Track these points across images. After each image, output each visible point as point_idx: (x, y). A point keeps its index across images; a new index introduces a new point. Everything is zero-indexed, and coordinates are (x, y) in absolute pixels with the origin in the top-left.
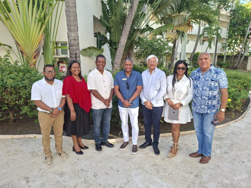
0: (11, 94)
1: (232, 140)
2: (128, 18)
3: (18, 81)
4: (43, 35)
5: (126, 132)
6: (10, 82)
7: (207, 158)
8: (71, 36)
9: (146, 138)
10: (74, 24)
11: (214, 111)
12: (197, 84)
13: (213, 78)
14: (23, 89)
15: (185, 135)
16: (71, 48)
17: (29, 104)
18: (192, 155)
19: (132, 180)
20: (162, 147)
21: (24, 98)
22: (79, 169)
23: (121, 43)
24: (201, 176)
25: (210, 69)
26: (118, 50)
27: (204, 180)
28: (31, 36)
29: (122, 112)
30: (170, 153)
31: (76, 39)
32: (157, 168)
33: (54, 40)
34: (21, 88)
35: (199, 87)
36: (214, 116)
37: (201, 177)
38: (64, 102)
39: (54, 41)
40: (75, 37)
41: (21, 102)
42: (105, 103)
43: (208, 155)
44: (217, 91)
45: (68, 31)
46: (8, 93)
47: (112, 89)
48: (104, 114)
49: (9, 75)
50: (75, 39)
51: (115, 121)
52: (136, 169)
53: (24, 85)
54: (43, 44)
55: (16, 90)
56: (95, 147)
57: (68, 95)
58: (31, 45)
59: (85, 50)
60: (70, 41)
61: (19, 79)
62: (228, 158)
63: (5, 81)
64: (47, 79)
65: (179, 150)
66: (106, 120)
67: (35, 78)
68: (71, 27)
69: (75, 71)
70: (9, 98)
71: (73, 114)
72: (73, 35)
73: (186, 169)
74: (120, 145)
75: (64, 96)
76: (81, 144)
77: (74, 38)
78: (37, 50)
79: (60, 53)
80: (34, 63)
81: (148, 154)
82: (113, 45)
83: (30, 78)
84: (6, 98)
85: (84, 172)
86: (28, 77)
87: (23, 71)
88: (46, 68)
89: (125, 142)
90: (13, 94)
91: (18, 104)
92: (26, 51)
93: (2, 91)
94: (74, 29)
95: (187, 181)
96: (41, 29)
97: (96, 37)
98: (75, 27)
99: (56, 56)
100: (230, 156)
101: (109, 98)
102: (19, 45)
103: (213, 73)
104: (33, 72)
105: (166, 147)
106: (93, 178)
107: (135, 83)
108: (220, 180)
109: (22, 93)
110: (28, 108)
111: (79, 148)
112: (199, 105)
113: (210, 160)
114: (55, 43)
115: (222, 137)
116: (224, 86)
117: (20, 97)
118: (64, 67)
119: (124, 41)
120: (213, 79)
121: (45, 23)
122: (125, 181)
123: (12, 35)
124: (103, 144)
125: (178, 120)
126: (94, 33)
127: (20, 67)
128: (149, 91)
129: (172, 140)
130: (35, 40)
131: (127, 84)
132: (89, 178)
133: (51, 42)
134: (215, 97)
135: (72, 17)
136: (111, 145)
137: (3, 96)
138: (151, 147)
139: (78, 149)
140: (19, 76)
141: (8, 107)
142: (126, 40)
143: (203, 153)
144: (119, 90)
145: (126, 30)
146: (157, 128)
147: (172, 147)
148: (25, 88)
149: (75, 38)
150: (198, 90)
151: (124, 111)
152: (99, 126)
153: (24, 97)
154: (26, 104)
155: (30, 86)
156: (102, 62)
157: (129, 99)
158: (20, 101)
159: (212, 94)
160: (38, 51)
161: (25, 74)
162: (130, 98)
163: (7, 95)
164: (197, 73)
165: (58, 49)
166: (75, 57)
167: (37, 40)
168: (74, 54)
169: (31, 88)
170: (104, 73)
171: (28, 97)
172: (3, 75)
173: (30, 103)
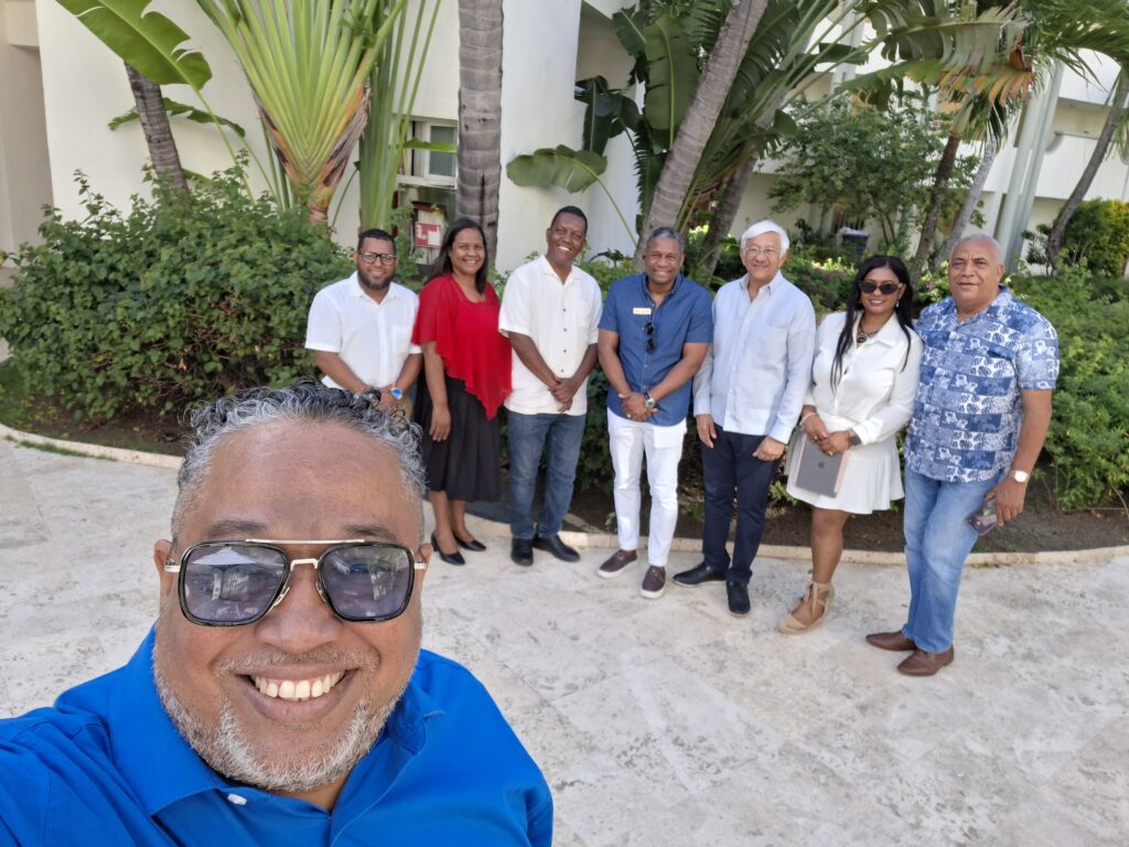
0: (241, 316)
1: (1084, 616)
2: (728, 25)
3: (265, 272)
4: (365, 92)
5: (626, 515)
6: (241, 276)
7: (932, 658)
8: (473, 107)
9: (705, 550)
10: (486, 57)
11: (985, 475)
12: (935, 364)
13: (997, 346)
14: (282, 305)
15: (885, 566)
16: (466, 154)
17: (295, 361)
18: (878, 640)
19: (615, 674)
20: (767, 595)
21: (282, 339)
22: (443, 607)
23: (686, 138)
24: (881, 710)
25: (994, 304)
26: (668, 167)
27: (889, 725)
28: (318, 91)
29: (619, 437)
30: (790, 617)
31: (492, 121)
32: (721, 655)
33: (405, 111)
34: (274, 299)
35: (939, 376)
36: (985, 496)
37: (880, 713)
38: (413, 370)
39: (404, 116)
40: (486, 111)
41: (272, 353)
42: (554, 392)
43: (935, 647)
44: (1009, 397)
45: (462, 85)
46: (229, 313)
47: (590, 346)
48: (554, 438)
49: (236, 247)
50: (484, 120)
51: (599, 470)
52: (643, 645)
53: (287, 292)
54: (362, 127)
55: (257, 307)
56: (509, 549)
57: (432, 346)
58: (318, 127)
59: (524, 159)
60: (467, 127)
61: (269, 266)
62: (1028, 677)
63: (223, 269)
64: (364, 281)
65: (829, 615)
66: (558, 460)
67: (324, 269)
68: (473, 71)
69: (464, 260)
70: (231, 331)
71: (441, 416)
72: (479, 100)
73: (835, 679)
74: (606, 557)
75: (416, 350)
76: (460, 529)
77: (482, 115)
78: (337, 152)
79: (426, 168)
80: (323, 202)
81: (701, 607)
82: (654, 143)
83: (305, 266)
84: (223, 330)
85: (459, 621)
86: (301, 262)
87: (285, 236)
88: (367, 239)
89: (621, 551)
90: (246, 318)
91: (259, 357)
92: (298, 151)
93: (210, 304)
94: (488, 79)
95: (821, 716)
96: (358, 67)
97: (585, 101)
98: (491, 68)
99: (408, 179)
100: (1043, 672)
101: (577, 373)
102: (274, 128)
103: (1000, 322)
104: (318, 245)
105: (782, 595)
106: (485, 641)
107: (679, 330)
108: (952, 738)
109: (275, 321)
110: (293, 376)
111: (454, 541)
112: (930, 448)
113: (948, 667)
114: (407, 121)
115: (1048, 598)
116: (1034, 382)
117: (268, 333)
118: (433, 228)
119: (702, 129)
120: (997, 350)
121: (375, 38)
122: (593, 671)
123: (252, 85)
124: (540, 543)
125: (832, 495)
126: (579, 84)
127: (274, 221)
128: (734, 368)
129: (809, 572)
130: (332, 111)
131: (650, 331)
132: (472, 640)
133: (394, 115)
134: (996, 419)
135: (482, 28)
136: (569, 554)
137: (213, 322)
138: (718, 587)
139: (449, 545)
140: (271, 255)
141: (225, 363)
142: (709, 127)
143: (917, 641)
144: (618, 350)
145: (716, 80)
146: (753, 514)
147: (802, 599)
148: (288, 303)
149: (488, 116)
150: (932, 388)
151: (626, 434)
152: (527, 477)
153: (283, 333)
154: (287, 359)
155: (306, 297)
156: (573, 233)
157: (650, 389)
158: (267, 348)
159: (986, 409)
160: (341, 155)
161: (288, 251)
162: (653, 385)
163: (226, 320)
164: (940, 318)
165: (417, 150)
166: (477, 195)
167: (341, 112)
168: (475, 181)
169: (309, 306)
170: (570, 279)
171: (295, 337)
172: (219, 247)
173: (299, 358)
